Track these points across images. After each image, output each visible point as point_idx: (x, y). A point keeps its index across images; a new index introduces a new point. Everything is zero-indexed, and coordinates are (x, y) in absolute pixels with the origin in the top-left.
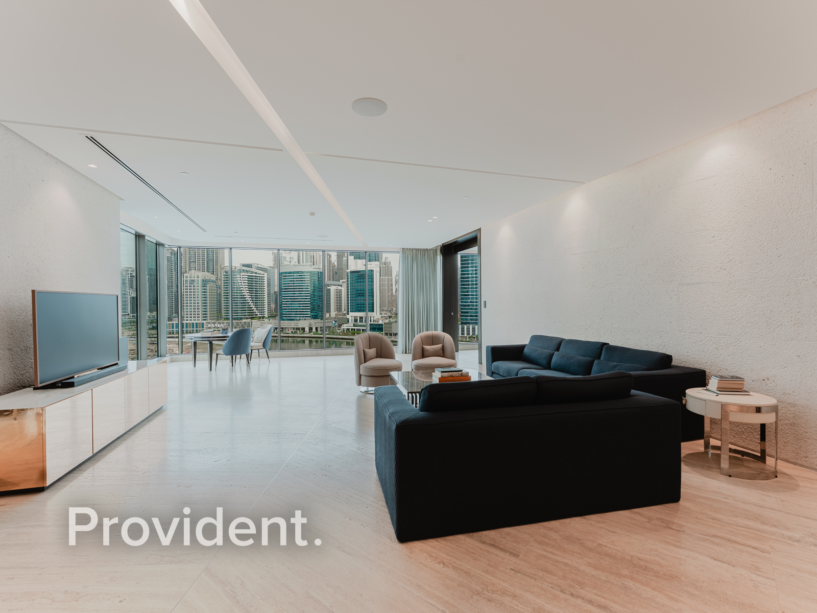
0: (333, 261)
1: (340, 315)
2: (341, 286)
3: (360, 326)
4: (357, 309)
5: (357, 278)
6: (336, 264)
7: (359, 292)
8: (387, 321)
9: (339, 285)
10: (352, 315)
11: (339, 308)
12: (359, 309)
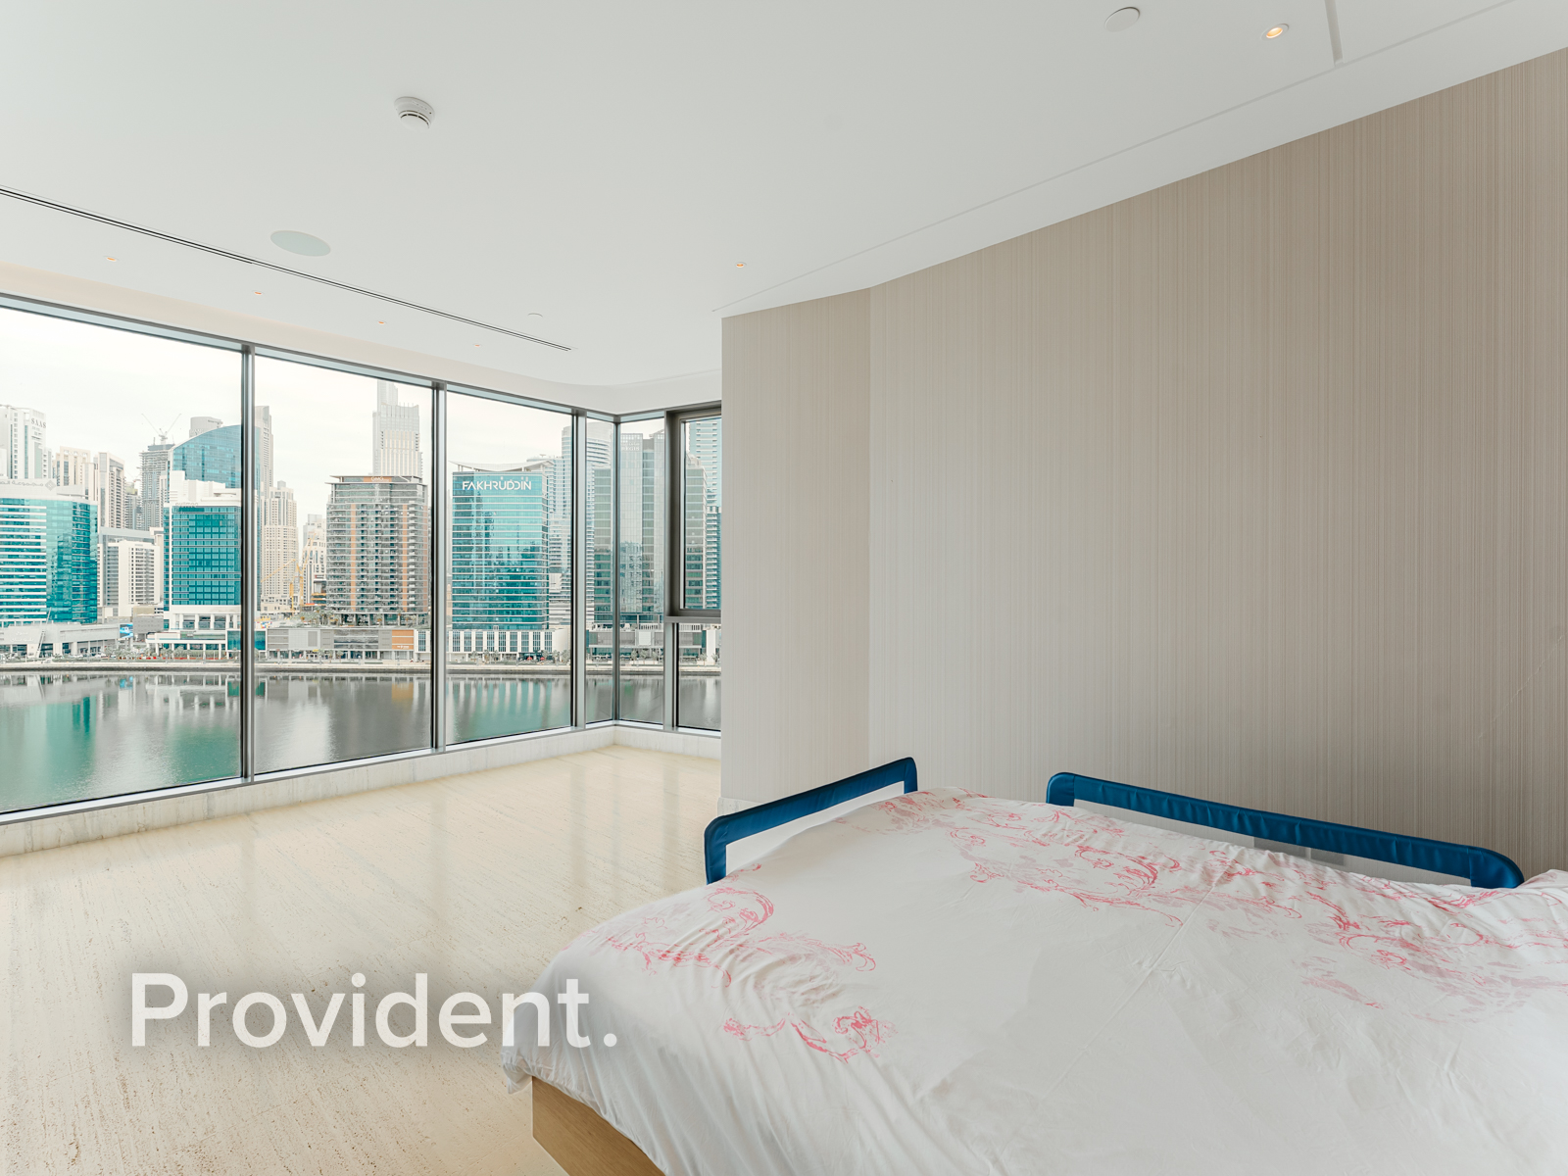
0: (129, 480)
1: (146, 611)
2: (153, 541)
3: (201, 637)
4: (193, 596)
5: (193, 524)
6: (138, 486)
7: (200, 557)
8: (276, 625)
9: (145, 540)
10: (177, 613)
11: (143, 594)
12: (200, 596)
